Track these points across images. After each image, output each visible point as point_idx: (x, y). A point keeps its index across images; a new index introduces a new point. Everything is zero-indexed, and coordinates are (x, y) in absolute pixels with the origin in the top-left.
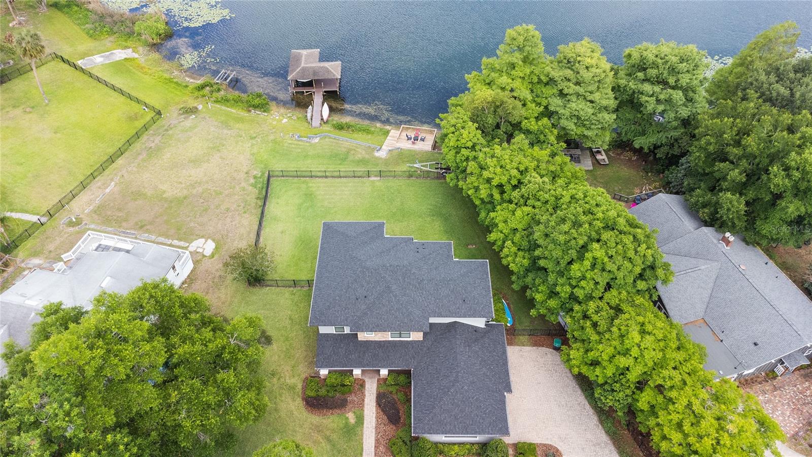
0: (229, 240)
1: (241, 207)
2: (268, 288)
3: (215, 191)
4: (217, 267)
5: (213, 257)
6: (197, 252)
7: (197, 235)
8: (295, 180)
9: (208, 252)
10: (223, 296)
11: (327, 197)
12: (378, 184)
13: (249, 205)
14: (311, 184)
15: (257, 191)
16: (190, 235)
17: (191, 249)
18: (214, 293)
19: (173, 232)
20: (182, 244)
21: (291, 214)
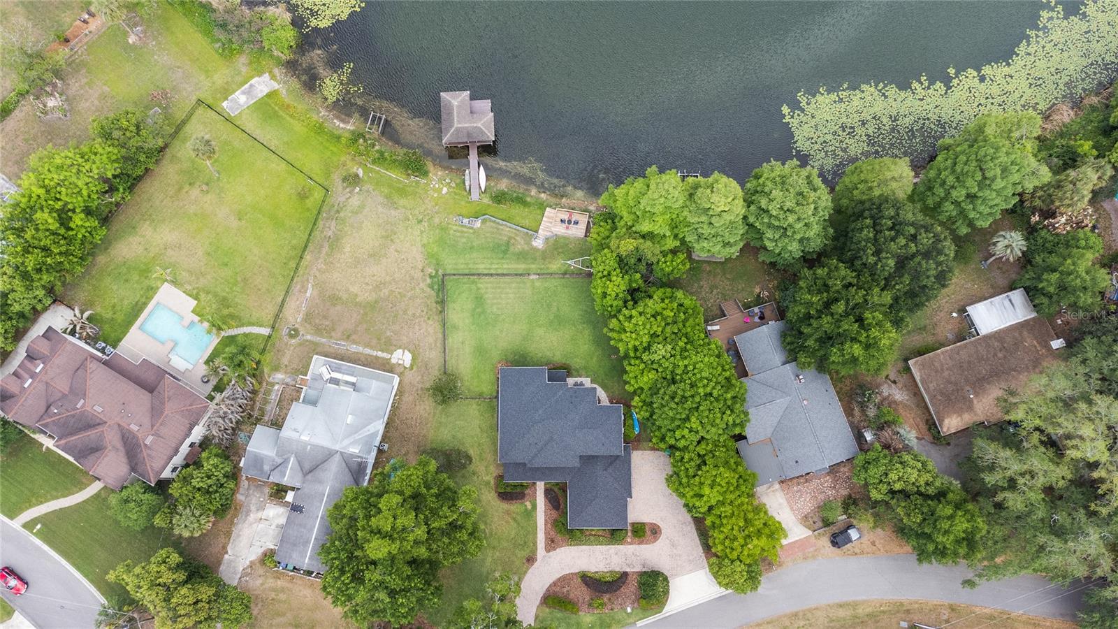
0: (421, 350)
1: (425, 313)
2: (460, 400)
4: (418, 380)
5: (412, 369)
6: (400, 365)
7: (395, 346)
8: (465, 279)
9: (408, 364)
10: (428, 408)
11: (495, 301)
12: (537, 284)
13: (431, 310)
14: (479, 285)
15: (435, 294)
16: (389, 346)
17: (394, 361)
18: (420, 405)
19: (374, 342)
20: (385, 355)
21: (467, 321)
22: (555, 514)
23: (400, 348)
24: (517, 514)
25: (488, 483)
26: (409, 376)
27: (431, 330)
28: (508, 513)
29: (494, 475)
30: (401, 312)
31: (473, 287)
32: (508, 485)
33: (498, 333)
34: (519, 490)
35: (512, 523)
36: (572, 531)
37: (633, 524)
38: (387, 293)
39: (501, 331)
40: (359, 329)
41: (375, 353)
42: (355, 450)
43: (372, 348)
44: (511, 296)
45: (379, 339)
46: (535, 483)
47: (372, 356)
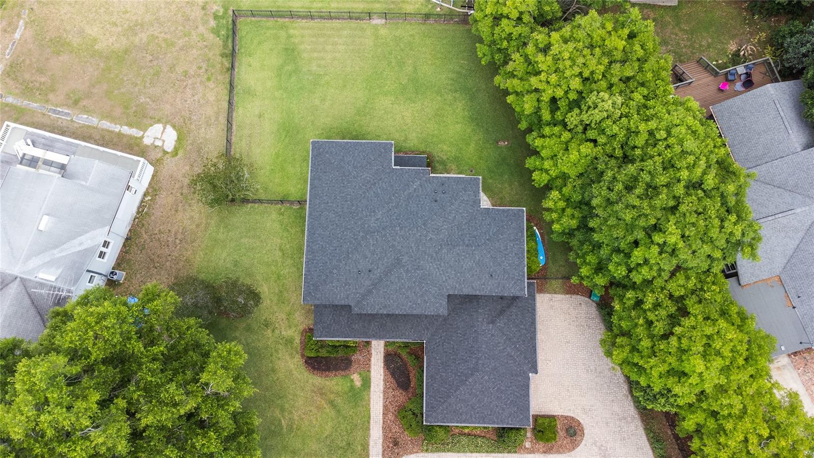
0: (193, 127)
1: (203, 70)
2: (250, 205)
3: (165, 40)
4: (184, 171)
5: (177, 154)
6: (156, 147)
7: (151, 118)
8: (270, 22)
9: (169, 146)
10: (197, 216)
11: (316, 55)
12: (383, 32)
13: (213, 66)
14: (291, 32)
15: (221, 43)
16: (142, 119)
17: (147, 141)
18: (184, 210)
19: (118, 111)
20: (134, 132)
21: (269, 84)
22: (401, 396)
23: (159, 121)
24: (337, 394)
25: (289, 341)
26: (170, 164)
27: (211, 97)
28: (321, 392)
29: (301, 328)
30: (165, 69)
31: (283, 33)
32: (323, 345)
33: (317, 102)
34: (341, 353)
35: (328, 409)
36: (430, 429)
37: (536, 418)
38: (145, 39)
39: (323, 100)
40: (95, 91)
41: (117, 128)
42: (49, 276)
43: (113, 120)
44: (341, 48)
45: (126, 108)
46: (368, 343)
47: (112, 132)
